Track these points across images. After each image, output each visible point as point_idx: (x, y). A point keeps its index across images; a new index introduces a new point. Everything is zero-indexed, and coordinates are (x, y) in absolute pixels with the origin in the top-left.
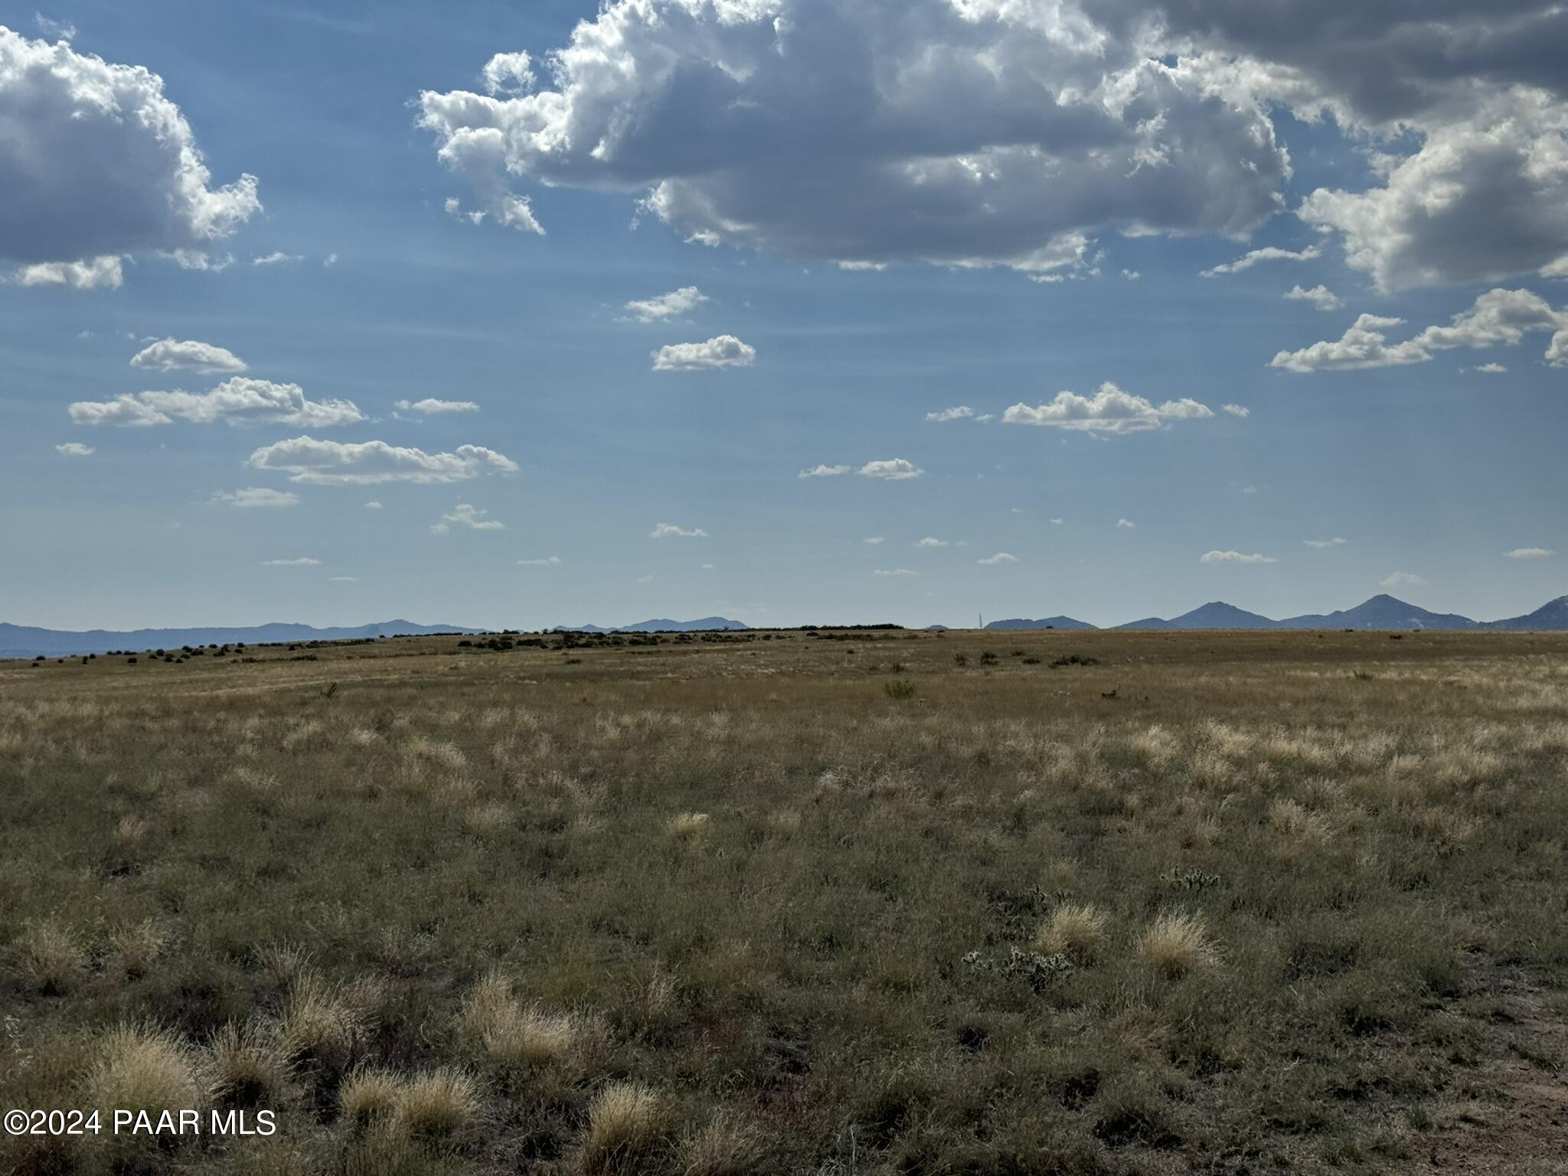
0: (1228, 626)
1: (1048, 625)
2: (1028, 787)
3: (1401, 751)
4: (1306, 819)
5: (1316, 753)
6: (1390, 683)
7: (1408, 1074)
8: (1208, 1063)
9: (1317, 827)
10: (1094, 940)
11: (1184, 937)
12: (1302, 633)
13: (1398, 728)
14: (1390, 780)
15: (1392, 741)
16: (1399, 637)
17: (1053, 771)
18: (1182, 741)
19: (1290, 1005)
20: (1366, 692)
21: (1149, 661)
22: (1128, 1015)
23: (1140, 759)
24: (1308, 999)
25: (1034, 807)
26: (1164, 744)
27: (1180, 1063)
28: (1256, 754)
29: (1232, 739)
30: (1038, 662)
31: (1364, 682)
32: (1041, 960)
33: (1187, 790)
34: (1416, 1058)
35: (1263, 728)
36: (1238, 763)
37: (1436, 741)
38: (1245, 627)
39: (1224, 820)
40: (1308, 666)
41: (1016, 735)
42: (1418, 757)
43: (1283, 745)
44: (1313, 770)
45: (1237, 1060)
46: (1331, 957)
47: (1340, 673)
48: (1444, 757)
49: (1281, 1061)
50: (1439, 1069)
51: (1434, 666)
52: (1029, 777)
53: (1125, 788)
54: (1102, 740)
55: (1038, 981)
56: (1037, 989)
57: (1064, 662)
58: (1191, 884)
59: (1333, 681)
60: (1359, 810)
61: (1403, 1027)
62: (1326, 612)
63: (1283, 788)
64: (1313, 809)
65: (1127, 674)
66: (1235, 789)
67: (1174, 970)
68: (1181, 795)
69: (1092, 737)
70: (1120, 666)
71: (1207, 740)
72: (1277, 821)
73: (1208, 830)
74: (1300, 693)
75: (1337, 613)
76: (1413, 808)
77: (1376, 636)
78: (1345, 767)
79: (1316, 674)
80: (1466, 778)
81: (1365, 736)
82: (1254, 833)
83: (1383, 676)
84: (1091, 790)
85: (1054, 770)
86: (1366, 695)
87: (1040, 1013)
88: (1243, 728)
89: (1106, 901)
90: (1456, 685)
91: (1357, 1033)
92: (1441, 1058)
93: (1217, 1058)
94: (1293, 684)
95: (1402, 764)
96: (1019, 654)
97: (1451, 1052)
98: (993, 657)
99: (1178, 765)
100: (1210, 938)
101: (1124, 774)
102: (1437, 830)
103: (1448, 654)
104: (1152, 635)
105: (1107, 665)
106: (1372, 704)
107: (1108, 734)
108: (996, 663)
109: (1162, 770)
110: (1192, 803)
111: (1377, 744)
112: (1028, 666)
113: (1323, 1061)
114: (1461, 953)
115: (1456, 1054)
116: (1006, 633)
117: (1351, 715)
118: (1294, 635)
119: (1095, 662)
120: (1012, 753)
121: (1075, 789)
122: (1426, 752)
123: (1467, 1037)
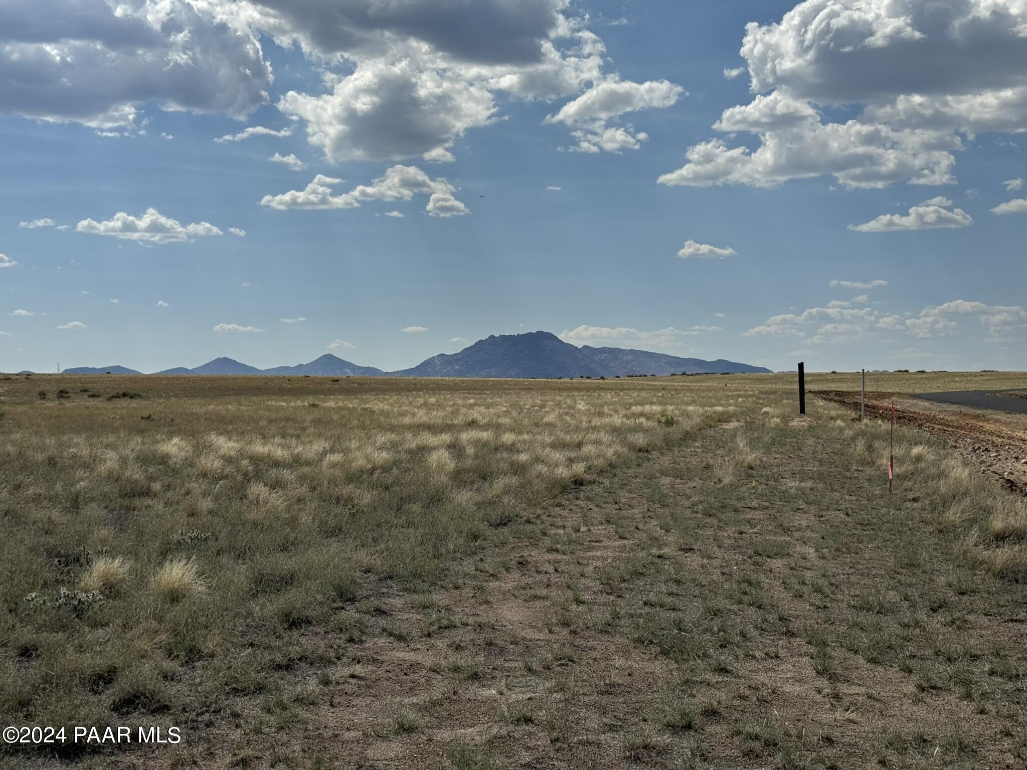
0: (230, 373)
1: (108, 371)
2: (83, 480)
3: (332, 450)
4: (270, 494)
5: (279, 453)
6: (330, 409)
7: (320, 652)
8: (193, 655)
9: (277, 500)
10: (123, 580)
11: (183, 575)
12: (278, 378)
13: (331, 437)
14: (324, 469)
15: (327, 445)
16: (337, 381)
17: (103, 469)
18: (193, 446)
19: (250, 614)
20: (315, 414)
21: (176, 396)
22: (141, 628)
23: (164, 460)
24: (261, 609)
25: (86, 493)
26: (181, 449)
27: (175, 657)
28: (242, 454)
29: (226, 445)
30: (99, 396)
31: (314, 409)
32: (82, 596)
33: (194, 479)
34: (326, 641)
35: (247, 438)
36: (228, 460)
37: (354, 444)
38: (241, 374)
39: (217, 498)
40: (280, 398)
41: (78, 445)
42: (341, 455)
43: (259, 448)
44: (277, 464)
45: (213, 651)
46: (278, 582)
47: (299, 403)
48: (358, 454)
49: (240, 651)
50: (339, 647)
51: (357, 399)
52: (84, 473)
53: (152, 479)
54: (139, 448)
55: (79, 610)
56: (78, 615)
57: (118, 396)
58: (192, 540)
59: (295, 408)
60: (304, 488)
61: (319, 623)
62: (293, 365)
63: (258, 476)
64: (274, 489)
65: (160, 404)
66: (226, 477)
67: (175, 596)
68: (189, 483)
69: (131, 446)
70: (156, 399)
71: (210, 446)
72: (251, 497)
73: (206, 504)
74: (273, 416)
75: (301, 365)
76: (336, 486)
77: (322, 381)
78: (297, 462)
79: (284, 404)
80: (369, 466)
81: (311, 442)
82: (236, 505)
83: (326, 404)
84: (128, 480)
85: (103, 467)
86: (314, 416)
87: (78, 631)
88: (234, 438)
89: (132, 553)
90: (369, 410)
91: (290, 628)
92: (340, 640)
93: (199, 651)
94: (270, 410)
95: (332, 458)
96: (85, 391)
97: (348, 636)
98: (66, 393)
99: (189, 463)
100: (199, 574)
101: (151, 469)
102: (350, 499)
103: (366, 391)
104: (177, 379)
105: (148, 398)
106: (317, 422)
107: (143, 443)
108: (69, 397)
109: (178, 466)
110: (197, 487)
111: (319, 446)
112: (91, 399)
113: (268, 647)
114: (358, 574)
115: (350, 637)
116: (77, 377)
117: (304, 429)
118: (272, 379)
119: (139, 396)
120: (74, 457)
121: (117, 481)
122: (346, 451)
123: (358, 625)
